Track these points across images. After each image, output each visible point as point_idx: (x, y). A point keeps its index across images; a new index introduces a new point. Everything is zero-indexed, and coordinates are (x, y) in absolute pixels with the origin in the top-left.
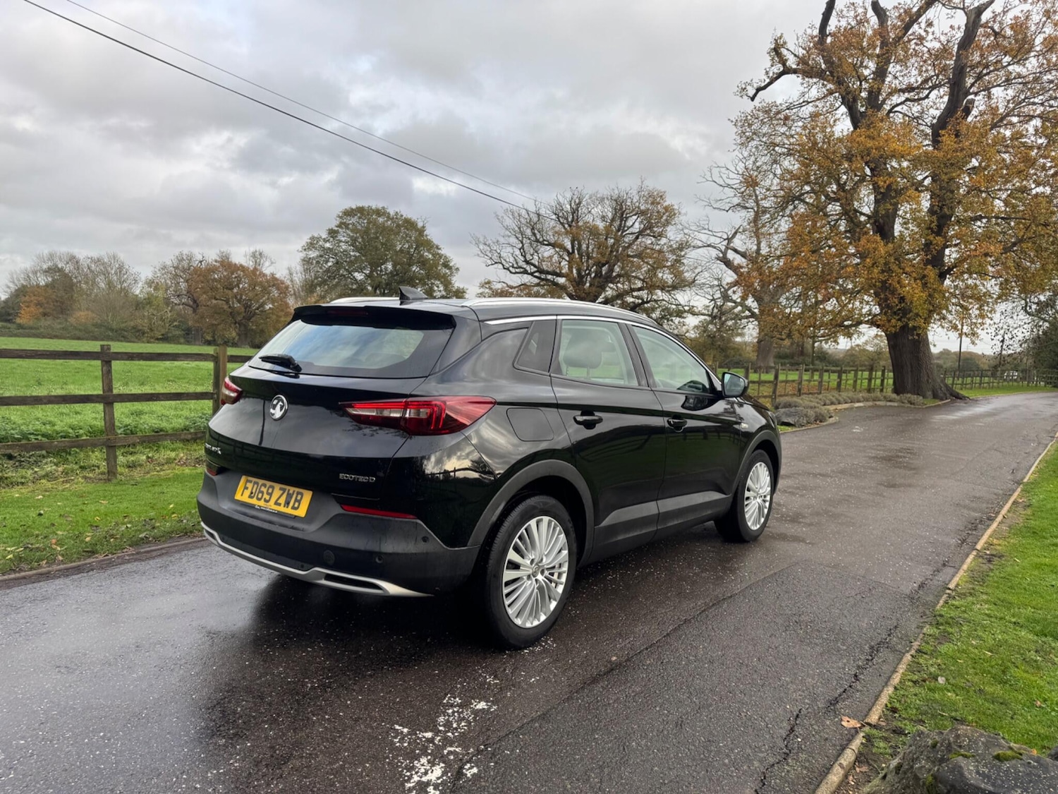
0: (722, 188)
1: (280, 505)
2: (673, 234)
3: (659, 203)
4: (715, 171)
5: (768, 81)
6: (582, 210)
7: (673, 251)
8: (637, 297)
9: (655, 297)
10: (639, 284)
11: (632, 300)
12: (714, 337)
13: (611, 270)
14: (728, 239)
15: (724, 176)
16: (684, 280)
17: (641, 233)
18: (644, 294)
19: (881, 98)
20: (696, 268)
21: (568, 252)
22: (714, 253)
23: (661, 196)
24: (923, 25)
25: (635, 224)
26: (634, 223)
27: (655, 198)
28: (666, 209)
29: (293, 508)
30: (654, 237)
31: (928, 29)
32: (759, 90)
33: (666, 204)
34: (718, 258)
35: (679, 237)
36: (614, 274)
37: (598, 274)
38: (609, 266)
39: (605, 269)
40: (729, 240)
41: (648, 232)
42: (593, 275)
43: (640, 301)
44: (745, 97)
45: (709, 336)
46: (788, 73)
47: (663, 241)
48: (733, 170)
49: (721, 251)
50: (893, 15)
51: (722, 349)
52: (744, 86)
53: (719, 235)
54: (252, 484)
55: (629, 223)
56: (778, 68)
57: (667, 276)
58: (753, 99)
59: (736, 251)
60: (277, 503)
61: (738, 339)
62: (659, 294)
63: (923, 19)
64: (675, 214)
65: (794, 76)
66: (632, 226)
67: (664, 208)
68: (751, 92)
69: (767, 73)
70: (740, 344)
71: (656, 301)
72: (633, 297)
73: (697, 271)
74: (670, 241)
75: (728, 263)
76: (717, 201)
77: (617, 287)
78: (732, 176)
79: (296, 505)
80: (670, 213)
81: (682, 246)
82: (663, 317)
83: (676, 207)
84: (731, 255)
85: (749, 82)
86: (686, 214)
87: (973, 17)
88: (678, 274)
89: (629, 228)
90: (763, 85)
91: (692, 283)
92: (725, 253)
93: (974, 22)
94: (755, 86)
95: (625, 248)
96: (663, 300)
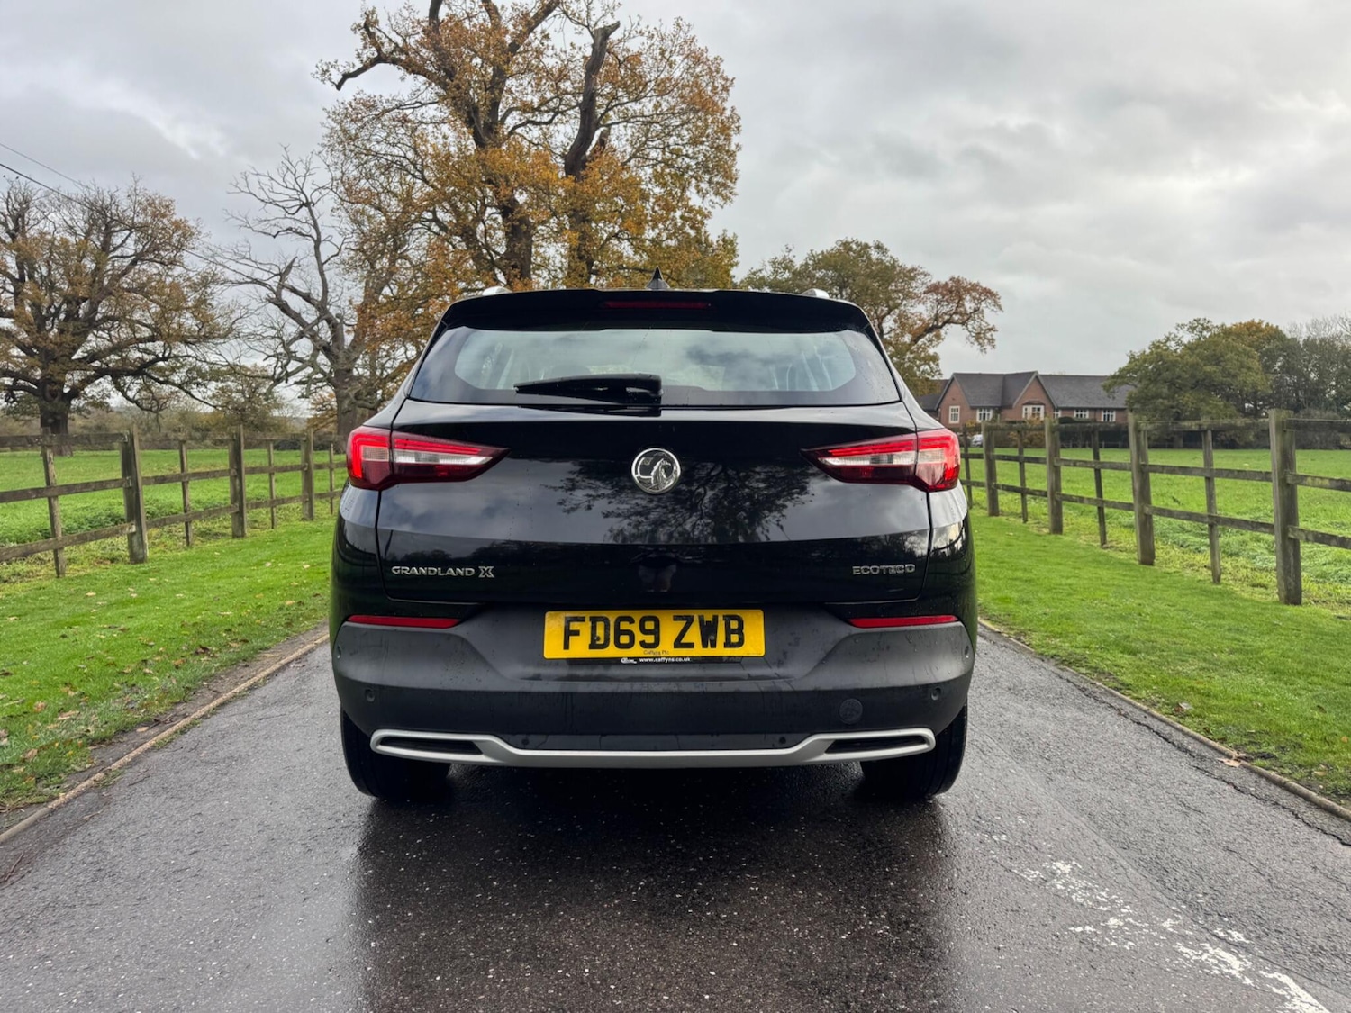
0: (263, 204)
1: (691, 645)
2: (193, 263)
3: (164, 216)
4: (253, 179)
5: (359, 65)
6: (33, 213)
7: (194, 287)
8: (145, 351)
9: (175, 352)
10: (146, 333)
11: (138, 355)
12: (244, 410)
13: (94, 310)
14: (280, 274)
15: (266, 188)
16: (215, 329)
17: (139, 257)
18: (158, 347)
19: (500, 114)
20: (232, 312)
21: (12, 278)
22: (264, 291)
23: (167, 207)
24: (539, 36)
25: (126, 243)
26: (124, 242)
27: (159, 209)
28: (177, 225)
29: (728, 644)
30: (162, 263)
31: (544, 41)
32: (346, 76)
33: (174, 218)
34: (270, 300)
35: (202, 266)
36: (99, 316)
37: (71, 316)
38: (91, 303)
39: (84, 308)
40: (283, 275)
41: (151, 256)
42: (62, 316)
43: (152, 357)
44: (328, 83)
45: (236, 409)
46: (385, 62)
47: (178, 270)
48: (280, 181)
49: (272, 289)
50: (506, 15)
51: (257, 427)
52: (325, 68)
53: (267, 268)
54: (588, 624)
55: (117, 240)
56: (371, 52)
57: (189, 322)
58: (339, 87)
59: (294, 291)
60: (678, 644)
61: (276, 413)
62: (181, 349)
63: (539, 29)
64: (192, 234)
65: (393, 68)
66: (121, 245)
67: (173, 223)
68: (337, 78)
69: (359, 56)
70: (279, 419)
71: (176, 357)
72: (138, 349)
73: (234, 316)
74: (188, 270)
75: (285, 308)
76: (260, 221)
77: (110, 336)
78: (278, 188)
79: (735, 638)
80: (185, 233)
81: (206, 281)
82: (191, 381)
83: (191, 223)
84: (287, 296)
85: (333, 63)
86: (208, 235)
87: (600, 38)
88: (205, 320)
89: (115, 249)
90: (352, 70)
91: (230, 332)
92: (278, 294)
93: (601, 44)
94: (342, 69)
95: (117, 278)
96: (189, 356)
